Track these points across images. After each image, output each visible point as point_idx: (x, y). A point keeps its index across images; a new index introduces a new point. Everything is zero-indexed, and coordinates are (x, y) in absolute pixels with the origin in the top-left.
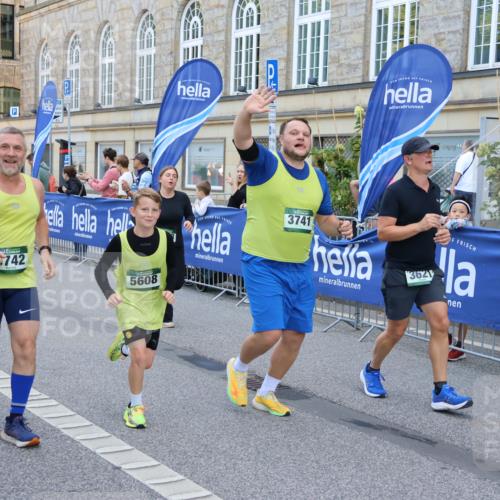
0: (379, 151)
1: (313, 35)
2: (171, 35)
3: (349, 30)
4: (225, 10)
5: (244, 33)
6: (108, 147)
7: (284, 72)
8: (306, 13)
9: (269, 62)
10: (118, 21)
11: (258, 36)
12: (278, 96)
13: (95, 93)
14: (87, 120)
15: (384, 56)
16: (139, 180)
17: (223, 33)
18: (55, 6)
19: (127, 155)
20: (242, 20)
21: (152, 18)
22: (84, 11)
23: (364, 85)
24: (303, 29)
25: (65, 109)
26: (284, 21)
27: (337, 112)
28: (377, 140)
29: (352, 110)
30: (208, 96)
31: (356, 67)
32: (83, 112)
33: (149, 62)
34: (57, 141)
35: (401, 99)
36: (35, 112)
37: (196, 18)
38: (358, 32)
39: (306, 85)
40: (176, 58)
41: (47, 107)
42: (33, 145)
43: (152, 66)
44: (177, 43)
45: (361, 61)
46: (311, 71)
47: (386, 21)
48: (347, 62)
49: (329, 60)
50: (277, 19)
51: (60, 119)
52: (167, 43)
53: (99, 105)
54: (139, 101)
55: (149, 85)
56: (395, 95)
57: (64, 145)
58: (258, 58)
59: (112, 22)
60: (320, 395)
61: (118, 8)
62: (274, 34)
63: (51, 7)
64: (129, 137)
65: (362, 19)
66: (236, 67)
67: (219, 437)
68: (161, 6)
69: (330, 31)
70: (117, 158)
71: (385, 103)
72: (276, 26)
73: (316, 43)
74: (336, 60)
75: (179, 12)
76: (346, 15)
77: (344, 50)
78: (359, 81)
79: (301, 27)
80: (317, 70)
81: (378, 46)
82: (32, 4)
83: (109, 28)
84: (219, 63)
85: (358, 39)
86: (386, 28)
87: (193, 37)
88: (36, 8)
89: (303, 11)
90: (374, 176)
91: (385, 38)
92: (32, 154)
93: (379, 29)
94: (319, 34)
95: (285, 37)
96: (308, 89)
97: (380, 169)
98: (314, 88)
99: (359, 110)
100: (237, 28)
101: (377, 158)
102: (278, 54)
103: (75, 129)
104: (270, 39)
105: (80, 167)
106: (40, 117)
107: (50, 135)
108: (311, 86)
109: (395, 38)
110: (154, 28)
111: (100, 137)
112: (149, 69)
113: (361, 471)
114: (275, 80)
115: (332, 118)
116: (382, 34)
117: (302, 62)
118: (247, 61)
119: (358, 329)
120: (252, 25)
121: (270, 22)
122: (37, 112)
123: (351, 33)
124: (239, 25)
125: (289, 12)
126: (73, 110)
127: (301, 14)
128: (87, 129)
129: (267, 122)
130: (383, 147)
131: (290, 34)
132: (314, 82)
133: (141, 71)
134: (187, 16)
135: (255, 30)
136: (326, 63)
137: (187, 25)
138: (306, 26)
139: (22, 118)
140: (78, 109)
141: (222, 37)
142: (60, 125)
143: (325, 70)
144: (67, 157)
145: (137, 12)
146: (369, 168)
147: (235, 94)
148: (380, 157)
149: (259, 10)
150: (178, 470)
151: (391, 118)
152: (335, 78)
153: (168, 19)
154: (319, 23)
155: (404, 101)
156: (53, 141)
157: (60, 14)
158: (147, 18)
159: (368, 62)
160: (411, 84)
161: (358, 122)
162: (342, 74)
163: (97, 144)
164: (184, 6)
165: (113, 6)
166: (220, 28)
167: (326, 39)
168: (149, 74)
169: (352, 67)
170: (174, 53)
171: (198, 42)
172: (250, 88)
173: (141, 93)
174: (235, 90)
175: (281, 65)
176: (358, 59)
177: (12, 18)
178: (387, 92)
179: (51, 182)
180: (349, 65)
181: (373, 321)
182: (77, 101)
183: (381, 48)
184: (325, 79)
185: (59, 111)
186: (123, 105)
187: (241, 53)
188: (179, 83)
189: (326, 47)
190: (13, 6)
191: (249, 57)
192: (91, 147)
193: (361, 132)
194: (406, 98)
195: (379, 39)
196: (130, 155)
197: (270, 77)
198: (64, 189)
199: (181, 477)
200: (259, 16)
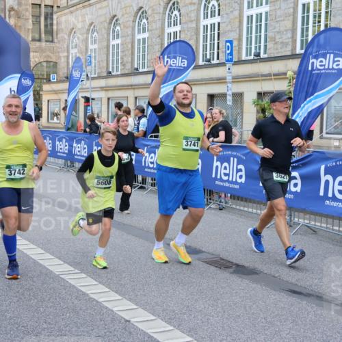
0: (305, 102)
1: (257, 22)
2: (159, 24)
3: (282, 19)
4: (196, 7)
5: (209, 21)
6: (118, 101)
7: (237, 48)
8: (252, 7)
9: (227, 41)
10: (123, 15)
11: (219, 23)
12: (233, 65)
13: (108, 64)
14: (102, 83)
15: (307, 36)
16: (139, 123)
17: (194, 23)
18: (81, 5)
19: (129, 106)
20: (207, 13)
21: (146, 13)
22: (100, 8)
23: (293, 56)
24: (250, 18)
25: (87, 75)
26: (236, 13)
27: (275, 75)
28: (304, 94)
29: (285, 74)
30: (186, 65)
31: (287, 44)
32: (99, 77)
33: (144, 43)
34: (82, 97)
35: (321, 66)
36: (67, 78)
37: (176, 12)
38: (288, 20)
39: (252, 57)
40: (162, 40)
41: (76, 74)
42: (66, 101)
43: (146, 45)
44: (163, 29)
45: (291, 40)
46: (256, 47)
47: (308, 12)
48: (281, 40)
49: (268, 40)
50: (232, 12)
51: (84, 82)
52: (156, 29)
53: (110, 73)
54: (137, 69)
55: (144, 59)
56: (316, 64)
57: (87, 100)
58: (219, 39)
59: (119, 16)
60: (265, 272)
61: (123, 6)
62: (230, 22)
63: (78, 6)
64: (130, 94)
65: (292, 10)
66: (203, 45)
67: (196, 301)
68: (152, 5)
69: (269, 19)
70: (123, 109)
71: (310, 68)
72: (231, 16)
73: (259, 28)
74: (273, 39)
75: (164, 8)
76: (280, 8)
77: (278, 32)
78: (289, 53)
79: (248, 17)
80: (260, 47)
81: (303, 29)
82: (65, 5)
83: (117, 20)
84: (192, 43)
85: (289, 24)
86: (308, 16)
87: (174, 25)
88: (68, 7)
89: (250, 6)
90: (302, 119)
91: (308, 24)
92: (66, 107)
93: (303, 17)
94: (261, 21)
95: (237, 24)
96: (254, 59)
97: (306, 115)
98: (258, 59)
99: (290, 74)
100: (204, 19)
101: (304, 107)
102: (233, 36)
103: (94, 89)
104: (227, 26)
105: (98, 115)
106: (72, 81)
107: (78, 93)
108: (256, 58)
109: (314, 23)
110: (147, 19)
111: (111, 94)
112: (144, 48)
113: (296, 325)
114: (231, 54)
115: (271, 79)
116: (305, 20)
117: (249, 41)
118: (211, 41)
119: (291, 226)
120: (215, 16)
121: (227, 14)
122: (69, 78)
123: (284, 20)
124: (206, 17)
125: (240, 7)
126: (93, 76)
127: (249, 8)
128: (102, 89)
129: (226, 82)
130: (308, 99)
131: (241, 22)
132: (258, 55)
133: (139, 49)
134: (170, 11)
135: (216, 20)
136: (266, 41)
137: (170, 17)
138: (252, 16)
139: (59, 82)
140: (96, 76)
141: (194, 25)
142: (84, 87)
143: (266, 46)
144: (89, 108)
145: (135, 9)
146: (298, 114)
147: (203, 63)
148: (306, 106)
149: (219, 5)
150: (169, 323)
151: (314, 79)
152: (273, 52)
153: (157, 13)
154: (261, 14)
155: (323, 68)
156: (80, 97)
157: (84, 11)
158: (142, 13)
159: (296, 40)
160: (328, 55)
161: (290, 82)
162: (277, 49)
163: (109, 99)
164: (168, 4)
165: (119, 5)
166: (193, 19)
167: (266, 24)
168: (144, 51)
169: (284, 44)
170: (161, 36)
171: (178, 28)
172: (213, 59)
173: (139, 64)
174: (203, 61)
175: (235, 43)
176: (289, 38)
177: (52, 14)
178: (311, 61)
179: (78, 125)
180: (282, 43)
181: (301, 220)
182: (95, 70)
183: (304, 31)
184: (265, 53)
185: (84, 77)
186: (127, 72)
187: (207, 35)
188: (166, 57)
189: (266, 31)
190: (52, 7)
191: (212, 39)
192: (105, 101)
193: (292, 89)
194: (324, 65)
195: (303, 25)
196: (132, 107)
197: (228, 52)
198: (88, 130)
199: (172, 328)
200: (219, 10)
